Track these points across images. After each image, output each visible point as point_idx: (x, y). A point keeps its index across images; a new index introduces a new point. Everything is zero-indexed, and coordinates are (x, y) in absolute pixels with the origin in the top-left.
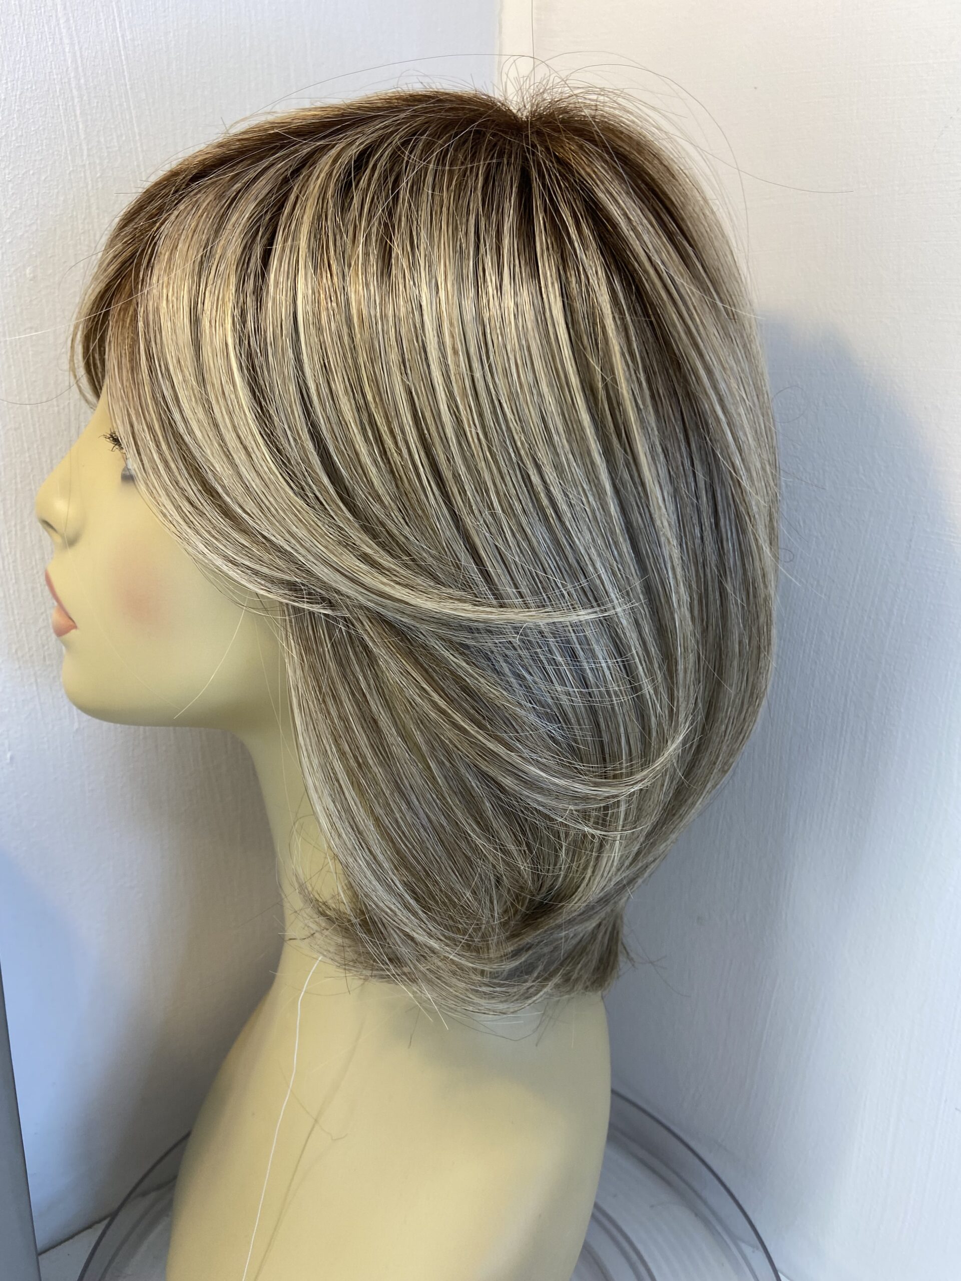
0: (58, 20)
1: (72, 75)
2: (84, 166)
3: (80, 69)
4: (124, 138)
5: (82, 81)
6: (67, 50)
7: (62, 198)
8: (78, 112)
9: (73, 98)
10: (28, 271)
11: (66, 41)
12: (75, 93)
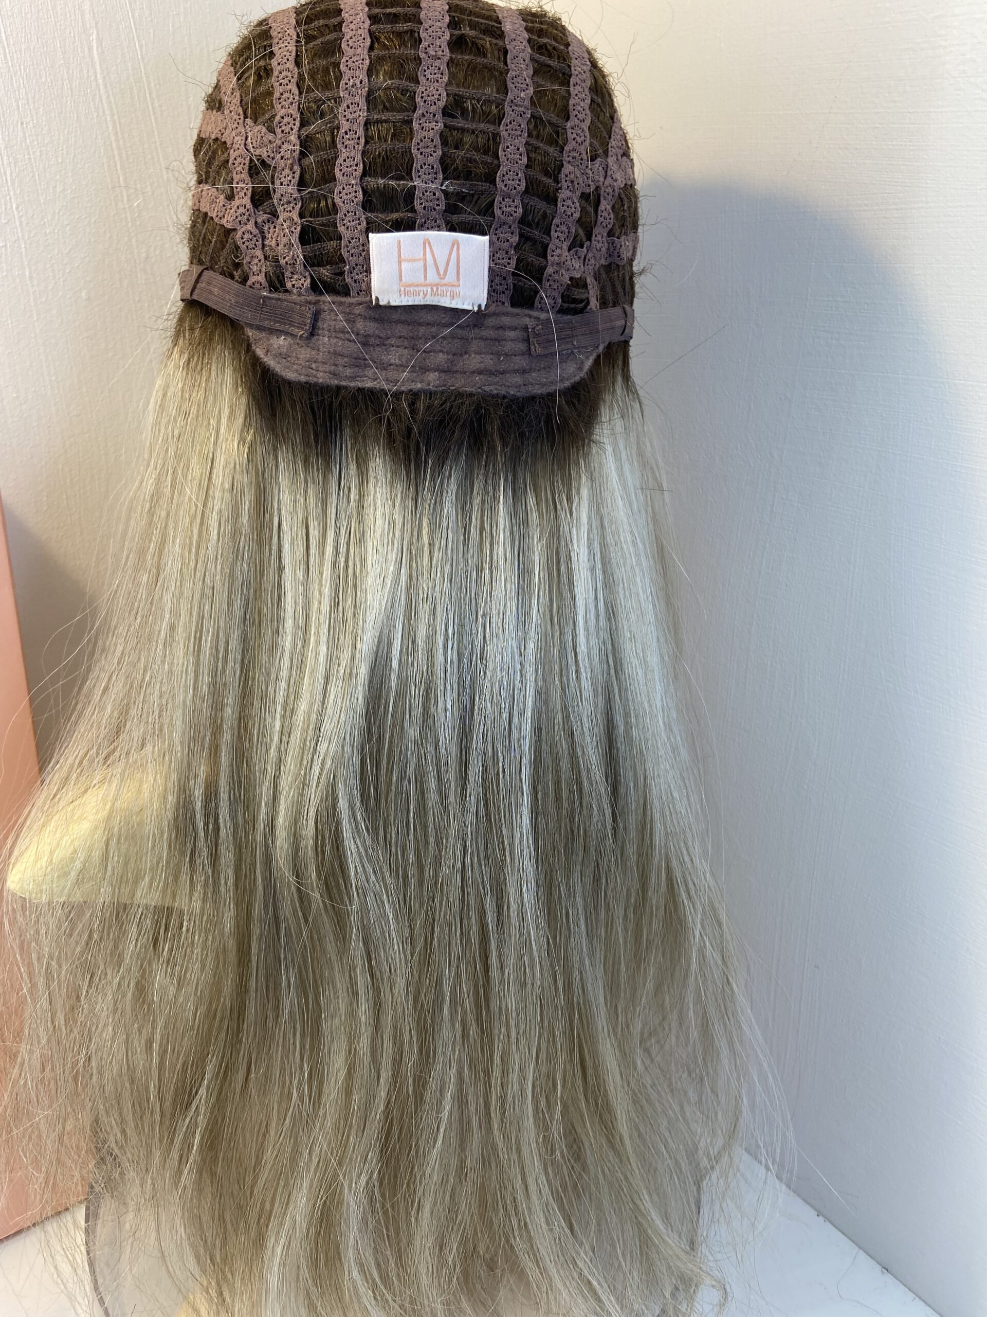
0: (100, 97)
1: (113, 138)
2: (125, 209)
3: (119, 134)
4: (156, 184)
5: (121, 142)
6: (109, 119)
7: (108, 235)
8: (119, 167)
9: (114, 157)
10: (83, 294)
11: (107, 112)
12: (116, 152)
